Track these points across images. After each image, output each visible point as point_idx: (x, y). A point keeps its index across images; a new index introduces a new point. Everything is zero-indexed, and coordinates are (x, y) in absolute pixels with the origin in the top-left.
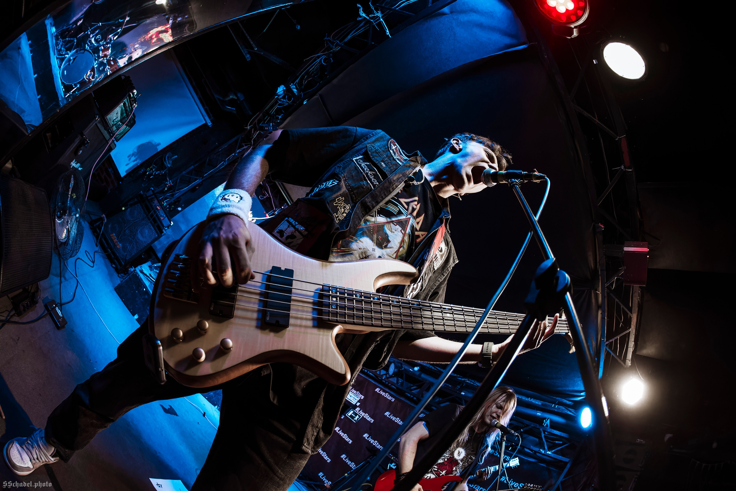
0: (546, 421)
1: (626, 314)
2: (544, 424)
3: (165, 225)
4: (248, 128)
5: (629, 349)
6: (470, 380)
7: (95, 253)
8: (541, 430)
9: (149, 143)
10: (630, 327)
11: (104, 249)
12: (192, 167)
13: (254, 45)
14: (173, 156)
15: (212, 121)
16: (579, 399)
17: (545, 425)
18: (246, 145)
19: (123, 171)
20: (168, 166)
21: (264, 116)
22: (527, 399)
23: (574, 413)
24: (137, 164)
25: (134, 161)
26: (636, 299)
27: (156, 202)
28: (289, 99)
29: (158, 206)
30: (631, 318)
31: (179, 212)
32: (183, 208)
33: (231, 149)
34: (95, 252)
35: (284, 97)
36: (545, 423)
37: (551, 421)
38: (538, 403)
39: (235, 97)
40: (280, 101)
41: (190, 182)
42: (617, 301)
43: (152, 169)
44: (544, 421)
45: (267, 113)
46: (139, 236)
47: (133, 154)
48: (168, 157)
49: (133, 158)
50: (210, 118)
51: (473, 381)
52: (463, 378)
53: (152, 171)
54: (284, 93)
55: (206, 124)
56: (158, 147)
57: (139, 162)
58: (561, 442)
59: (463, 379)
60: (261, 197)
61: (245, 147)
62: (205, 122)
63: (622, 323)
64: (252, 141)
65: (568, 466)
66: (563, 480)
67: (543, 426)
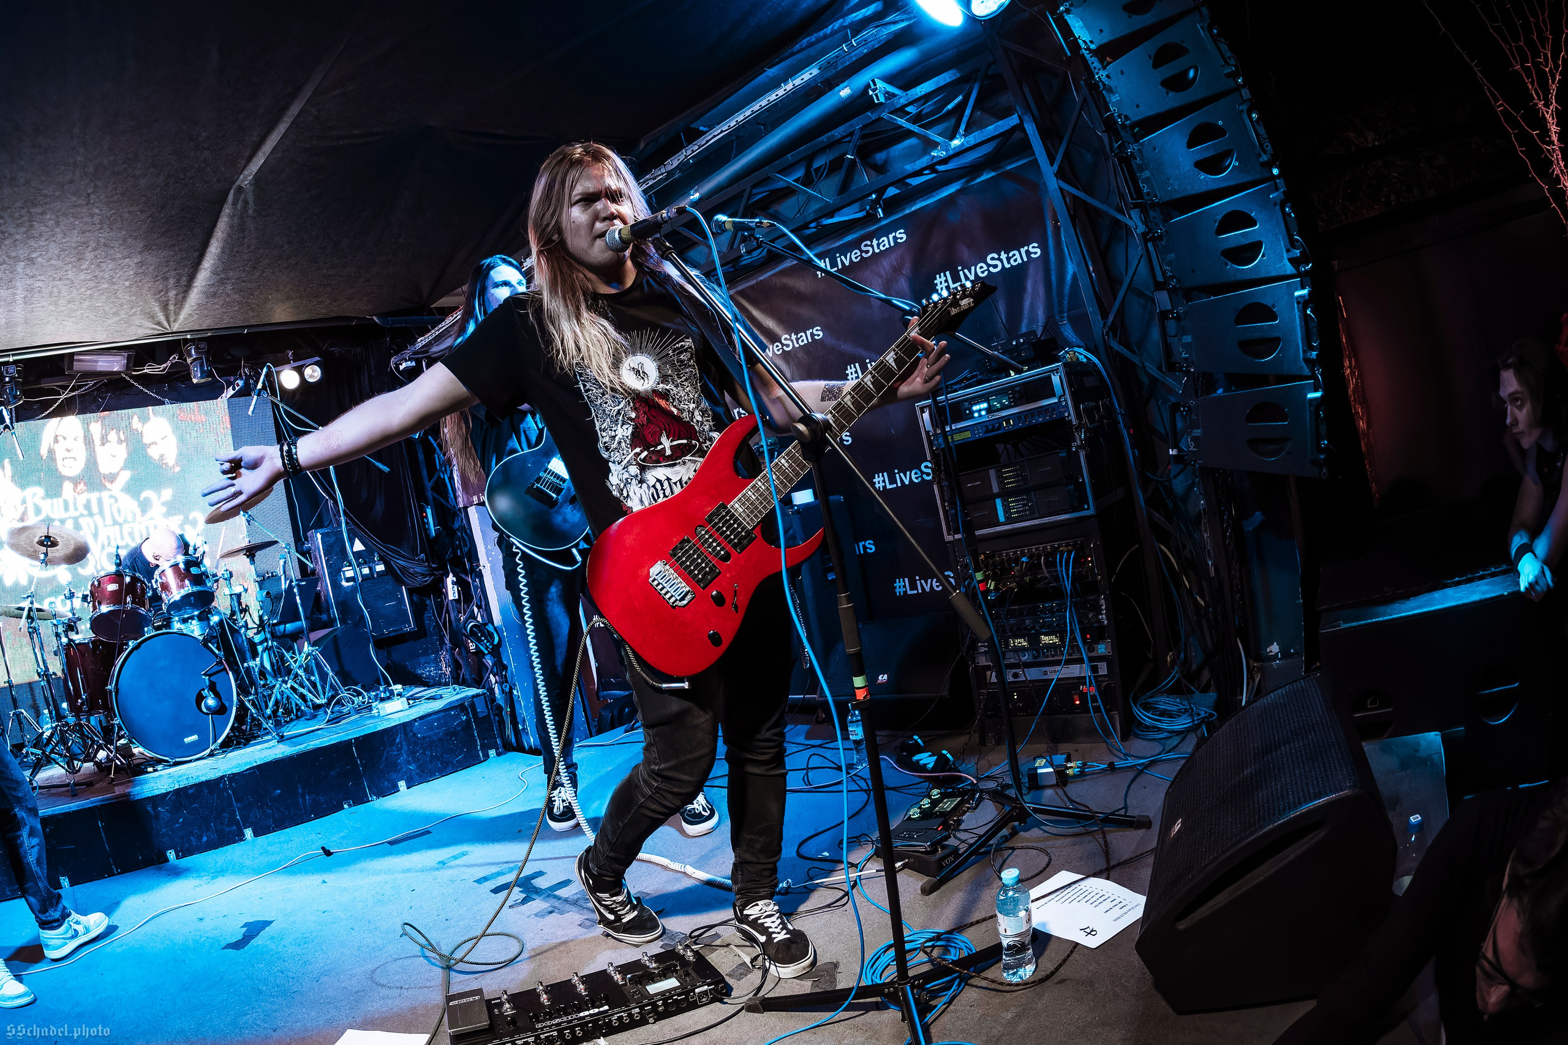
0: (874, 90)
2: (878, 99)
8: (885, 115)
17: (882, 100)
36: (876, 95)
37: (887, 79)
38: (810, 74)
44: (871, 92)
58: (960, 98)
65: (1030, 128)
66: (1056, 167)
67: (881, 104)
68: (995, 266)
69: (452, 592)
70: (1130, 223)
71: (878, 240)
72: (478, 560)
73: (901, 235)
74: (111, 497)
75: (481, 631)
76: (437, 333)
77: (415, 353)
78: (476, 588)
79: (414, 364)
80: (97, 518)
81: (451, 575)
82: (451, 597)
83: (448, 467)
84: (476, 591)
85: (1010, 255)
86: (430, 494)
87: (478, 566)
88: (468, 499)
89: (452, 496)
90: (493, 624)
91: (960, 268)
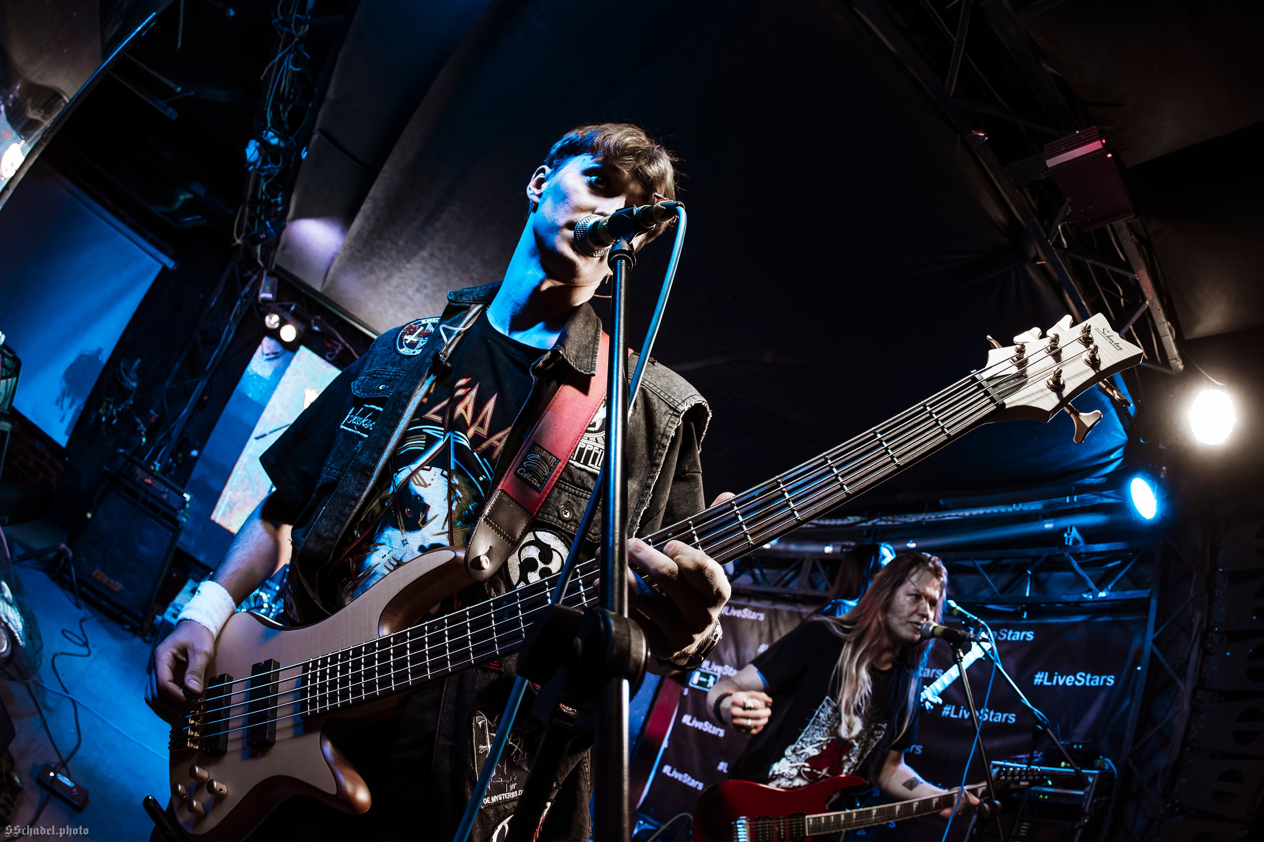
0: (1069, 535)
1: (1123, 281)
2: (1068, 542)
3: (176, 507)
4: (239, 242)
5: (1164, 339)
6: (884, 518)
7: (83, 624)
8: (1066, 554)
9: (81, 357)
10: (1144, 300)
11: (93, 604)
12: (178, 365)
13: (172, 85)
14: (133, 363)
15: (173, 258)
16: (1111, 468)
17: (1071, 543)
18: (254, 273)
19: (61, 436)
20: (132, 386)
21: (253, 209)
22: (1010, 510)
23: (1118, 497)
24: (77, 410)
25: (70, 407)
26: (1129, 242)
27: (139, 471)
28: (275, 161)
29: (147, 477)
30: (1137, 282)
31: (195, 459)
32: (200, 450)
33: (230, 296)
34: (82, 620)
35: (265, 162)
36: (1069, 539)
37: (1081, 529)
38: (1036, 506)
39: (189, 196)
40: (263, 171)
41: (187, 394)
42: (1090, 264)
43: (107, 408)
44: (1066, 535)
45: (255, 201)
46: (143, 549)
47: (63, 393)
48: (125, 371)
49: (67, 401)
50: (166, 253)
51: (890, 518)
52: (869, 520)
53: (109, 411)
54: (260, 153)
55: (165, 270)
56: (100, 358)
57: (80, 402)
58: (1119, 562)
59: (870, 523)
60: (330, 356)
61: (255, 277)
62: (161, 266)
63: (1123, 297)
64: (260, 262)
65: (1154, 603)
66: (1156, 635)
67: (1068, 546)
68: (1080, 681)
70: (1183, 688)
71: (1014, 631)
73: (1030, 636)
85: (1094, 677)
91: (1056, 673)
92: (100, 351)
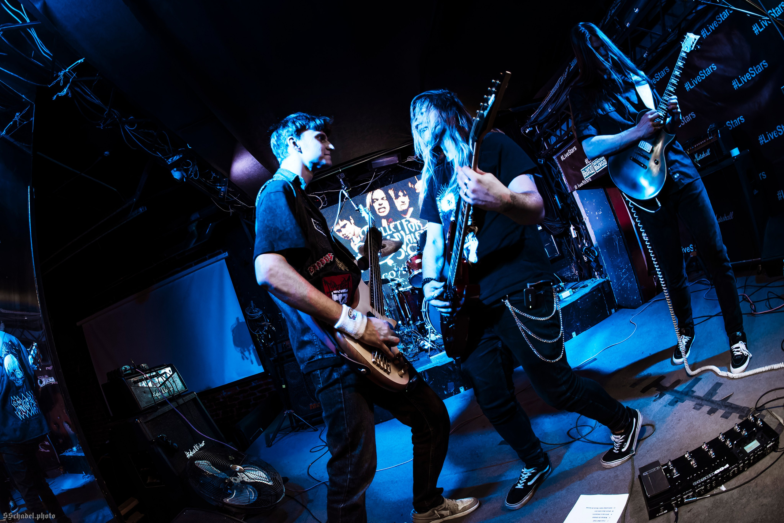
4: (231, 211)
9: (234, 331)
14: (251, 306)
15: (224, 252)
19: (258, 369)
20: (260, 315)
24: (254, 350)
25: (250, 354)
28: (188, 164)
39: (194, 224)
40: (191, 175)
43: (260, 335)
47: (242, 353)
48: (251, 313)
49: (247, 353)
50: (220, 253)
54: (180, 171)
55: (227, 259)
56: (240, 321)
57: (252, 347)
62: (224, 260)
69: (574, 234)
72: (582, 216)
74: (406, 221)
75: (590, 250)
76: (540, 110)
77: (531, 123)
78: (583, 230)
79: (532, 129)
80: (402, 232)
81: (572, 226)
82: (574, 236)
83: (559, 175)
84: (584, 231)
86: (554, 189)
87: (583, 219)
88: (572, 187)
89: (564, 188)
90: (594, 246)
92: (238, 319)
